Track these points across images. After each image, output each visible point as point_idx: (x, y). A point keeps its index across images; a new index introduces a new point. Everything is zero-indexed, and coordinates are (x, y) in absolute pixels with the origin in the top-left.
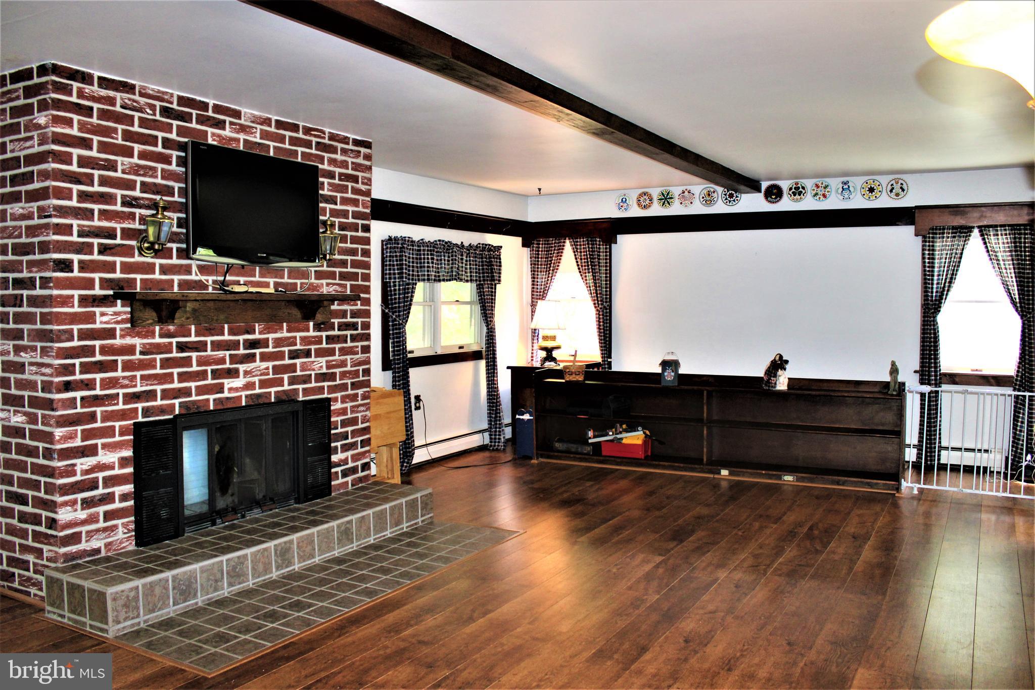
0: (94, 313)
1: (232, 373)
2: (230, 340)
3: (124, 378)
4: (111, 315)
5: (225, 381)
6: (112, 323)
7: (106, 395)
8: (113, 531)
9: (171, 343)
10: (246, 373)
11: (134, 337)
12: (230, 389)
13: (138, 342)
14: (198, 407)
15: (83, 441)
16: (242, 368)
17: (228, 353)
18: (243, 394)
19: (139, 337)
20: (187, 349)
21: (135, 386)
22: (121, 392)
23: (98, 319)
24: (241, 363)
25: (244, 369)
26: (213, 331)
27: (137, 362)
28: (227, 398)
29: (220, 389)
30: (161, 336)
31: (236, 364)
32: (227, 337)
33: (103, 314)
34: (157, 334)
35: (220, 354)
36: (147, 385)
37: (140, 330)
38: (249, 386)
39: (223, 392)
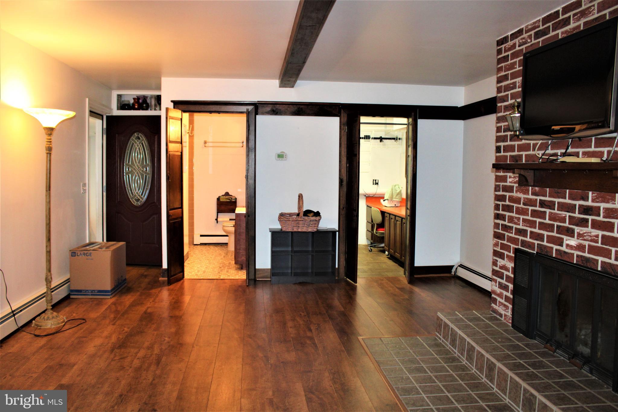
0: (507, 176)
1: (570, 233)
2: (570, 204)
3: (516, 218)
4: (513, 178)
5: (565, 237)
6: (513, 183)
7: (509, 226)
8: (507, 309)
9: (536, 200)
10: (580, 235)
11: (520, 193)
12: (568, 245)
13: (521, 196)
14: (547, 252)
15: (500, 249)
16: (577, 229)
17: (568, 214)
18: (576, 253)
19: (523, 193)
20: (545, 206)
21: (519, 225)
22: (514, 226)
23: (509, 180)
24: (577, 225)
25: (578, 231)
26: (559, 195)
27: (521, 209)
28: (565, 252)
29: (560, 242)
30: (532, 194)
31: (573, 225)
32: (567, 201)
33: (510, 177)
34: (530, 192)
35: (563, 213)
36: (524, 226)
37: (523, 189)
38: (580, 247)
39: (562, 246)
